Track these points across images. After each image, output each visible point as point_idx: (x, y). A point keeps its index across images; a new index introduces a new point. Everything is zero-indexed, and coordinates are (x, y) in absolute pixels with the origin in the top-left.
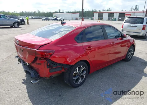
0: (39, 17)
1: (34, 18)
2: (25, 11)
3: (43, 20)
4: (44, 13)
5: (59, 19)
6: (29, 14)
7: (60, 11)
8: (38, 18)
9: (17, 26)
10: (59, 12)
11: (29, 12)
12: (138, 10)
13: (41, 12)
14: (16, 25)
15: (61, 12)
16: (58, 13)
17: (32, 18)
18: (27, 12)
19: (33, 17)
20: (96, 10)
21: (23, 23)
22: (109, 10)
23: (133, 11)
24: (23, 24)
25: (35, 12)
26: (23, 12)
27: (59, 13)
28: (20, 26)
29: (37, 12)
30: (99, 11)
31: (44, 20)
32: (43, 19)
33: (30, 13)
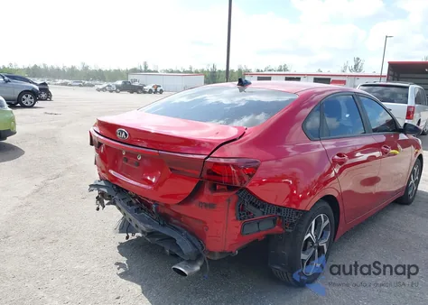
0: (86, 82)
1: (70, 85)
2: (44, 65)
3: (99, 90)
4: (100, 70)
5: (147, 88)
6: (56, 73)
7: (146, 67)
8: (85, 85)
9: (29, 104)
10: (143, 69)
11: (55, 67)
12: (360, 70)
13: (92, 67)
14: (28, 99)
15: (150, 71)
16: (141, 71)
17: (66, 84)
18: (49, 66)
19: (70, 82)
20: (249, 68)
21: (43, 95)
22: (285, 70)
23: (348, 73)
24: (46, 100)
25: (73, 68)
26: (36, 66)
27: (145, 71)
28: (39, 104)
29: (79, 67)
30: (258, 71)
31: (104, 89)
32: (101, 87)
33: (58, 69)
